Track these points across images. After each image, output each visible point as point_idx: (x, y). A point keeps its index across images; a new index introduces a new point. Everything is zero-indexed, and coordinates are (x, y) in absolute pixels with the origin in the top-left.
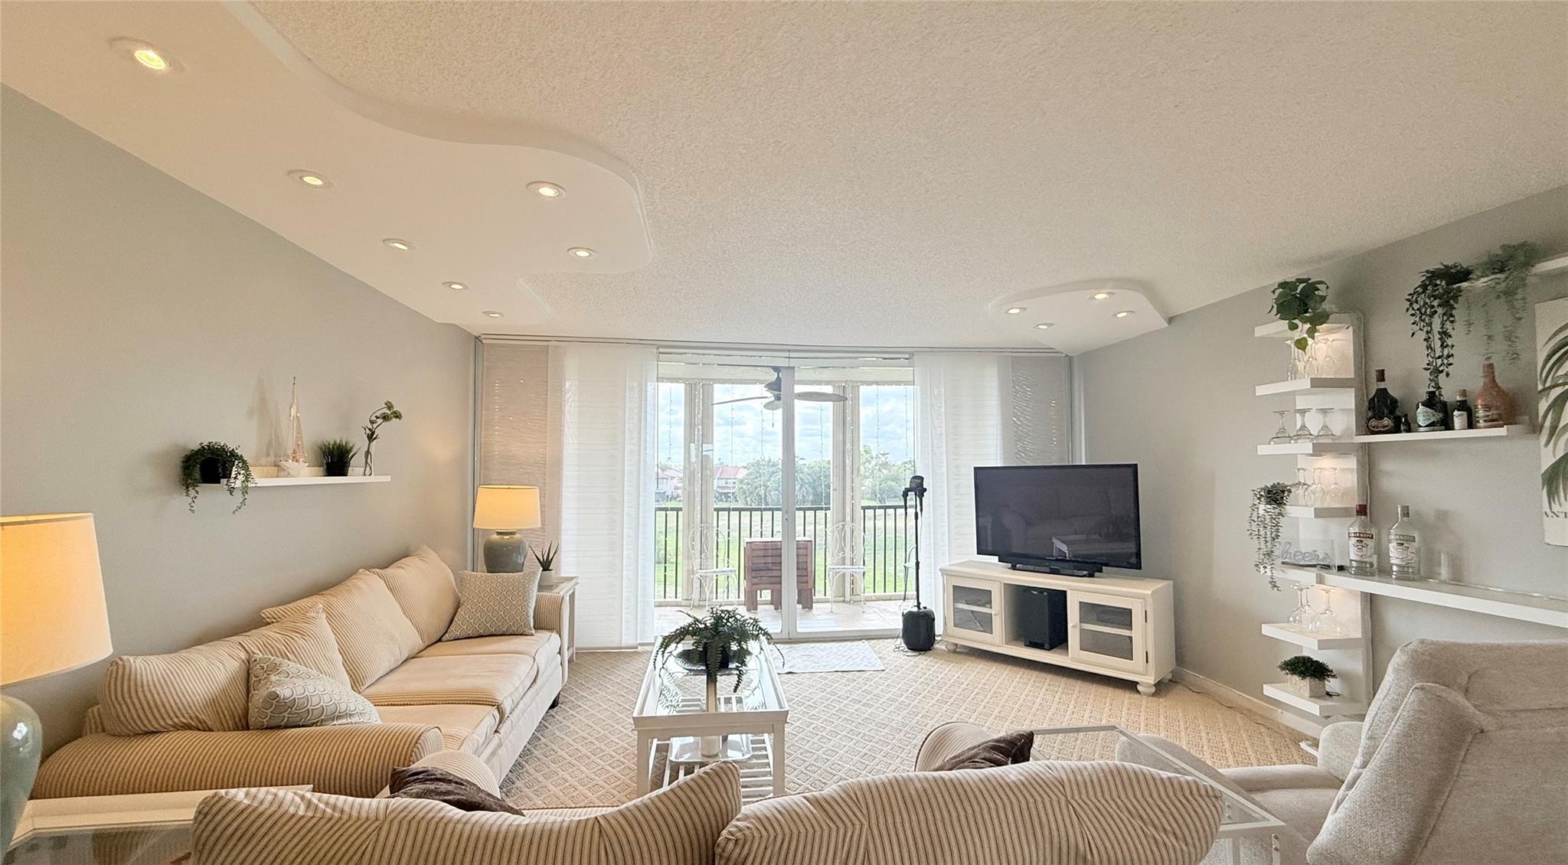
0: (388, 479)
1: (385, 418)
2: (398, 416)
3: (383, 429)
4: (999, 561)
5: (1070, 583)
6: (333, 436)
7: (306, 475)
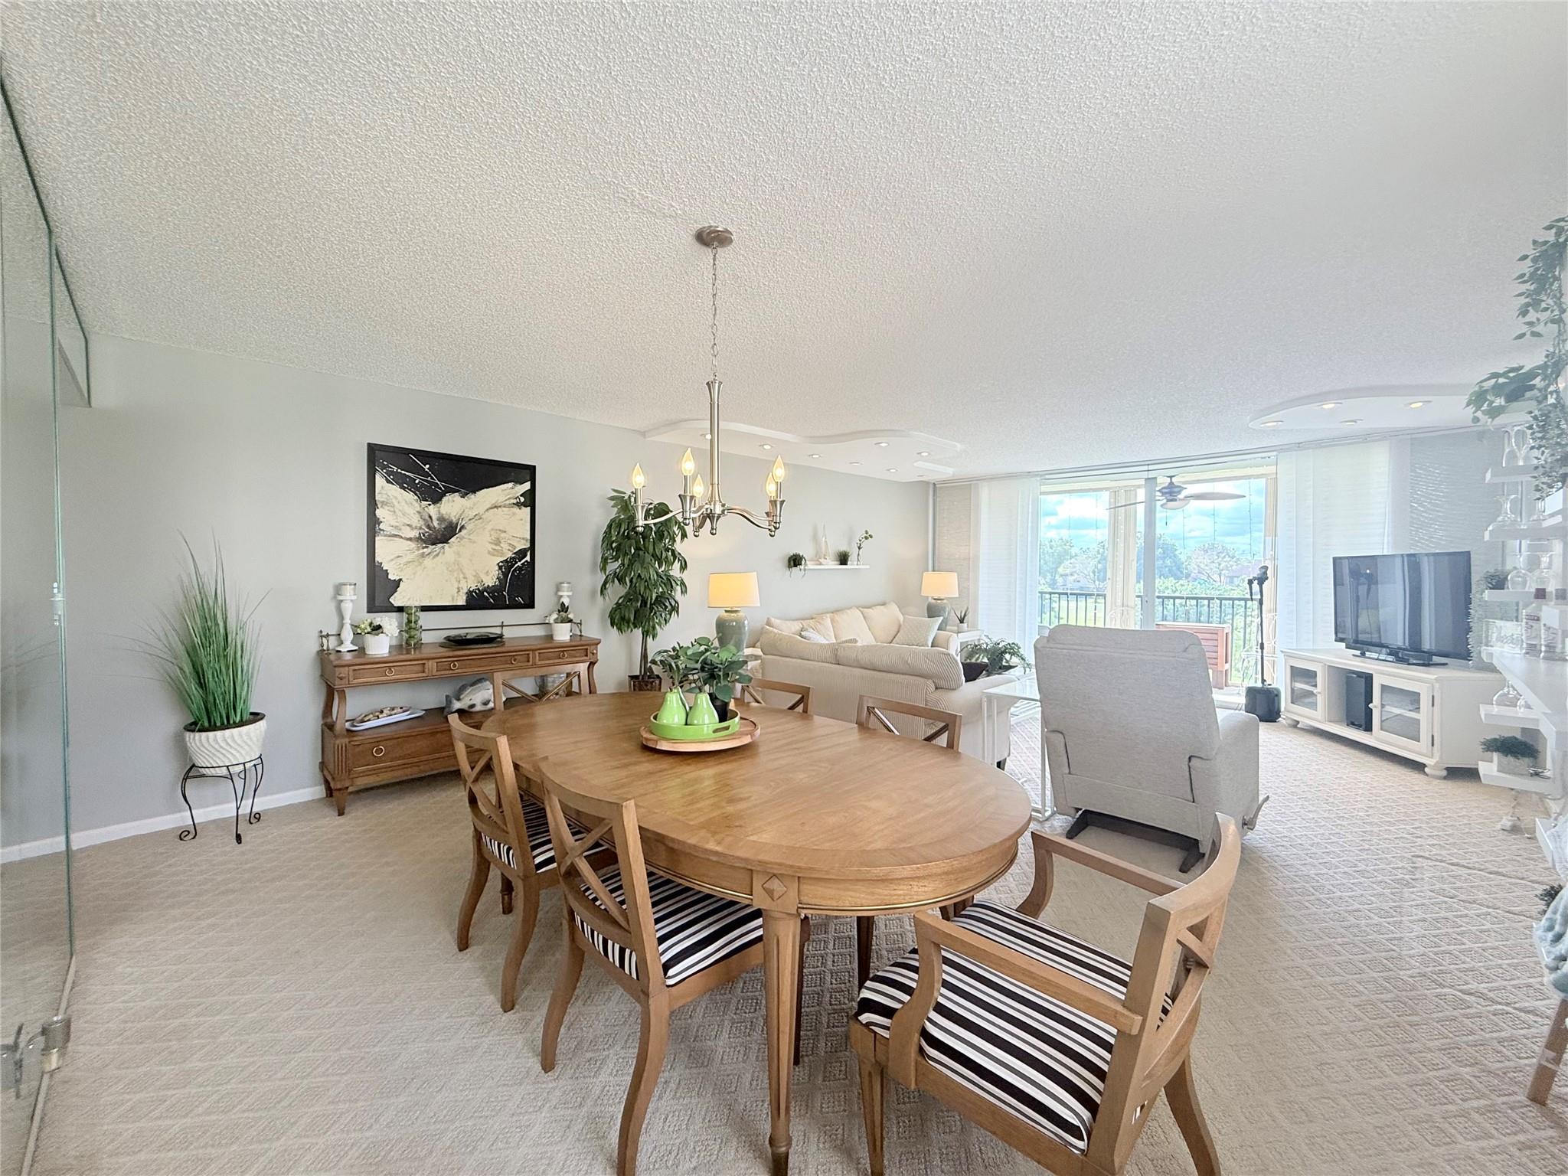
0: (868, 567)
1: (866, 538)
2: (871, 537)
3: (865, 544)
4: (1347, 648)
5: (1376, 667)
6: (843, 548)
7: (832, 564)
